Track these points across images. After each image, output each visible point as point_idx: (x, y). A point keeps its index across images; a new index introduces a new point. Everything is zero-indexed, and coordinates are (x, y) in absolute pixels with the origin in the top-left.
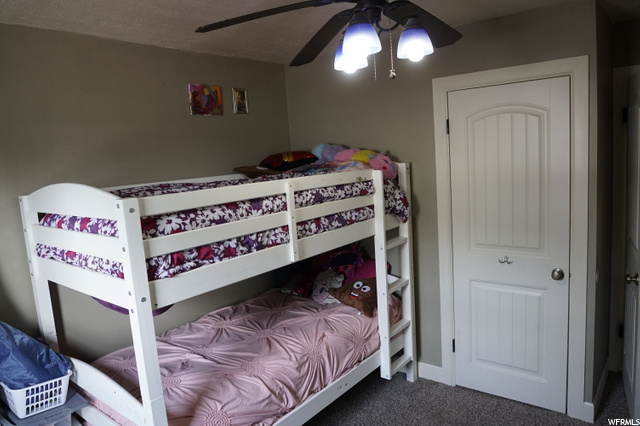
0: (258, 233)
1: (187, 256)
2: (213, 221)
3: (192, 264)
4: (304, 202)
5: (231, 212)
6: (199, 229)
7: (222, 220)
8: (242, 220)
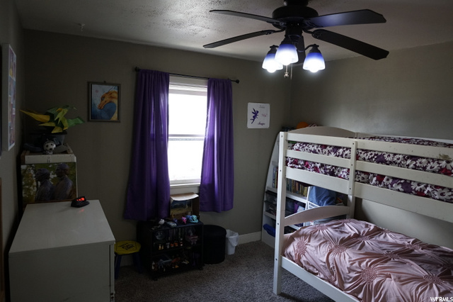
0: (333, 166)
1: (299, 162)
2: (311, 151)
3: (300, 166)
4: (367, 158)
5: (320, 149)
6: (305, 152)
7: (315, 152)
8: (326, 156)
